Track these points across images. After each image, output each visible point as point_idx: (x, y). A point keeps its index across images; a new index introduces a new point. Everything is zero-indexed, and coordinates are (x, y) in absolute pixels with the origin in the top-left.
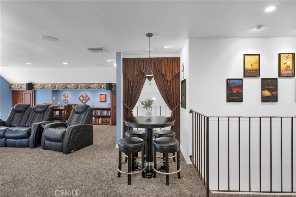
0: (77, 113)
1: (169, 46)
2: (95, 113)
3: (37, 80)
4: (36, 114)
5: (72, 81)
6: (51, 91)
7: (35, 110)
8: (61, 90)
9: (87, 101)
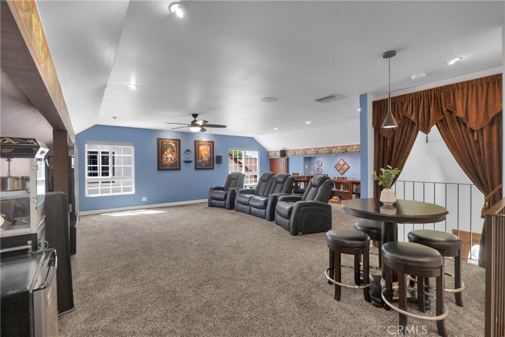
0: (314, 186)
1: (461, 58)
2: (356, 190)
3: (290, 146)
4: (278, 184)
5: (325, 144)
6: (303, 158)
7: (276, 180)
8: (312, 156)
9: (346, 171)
